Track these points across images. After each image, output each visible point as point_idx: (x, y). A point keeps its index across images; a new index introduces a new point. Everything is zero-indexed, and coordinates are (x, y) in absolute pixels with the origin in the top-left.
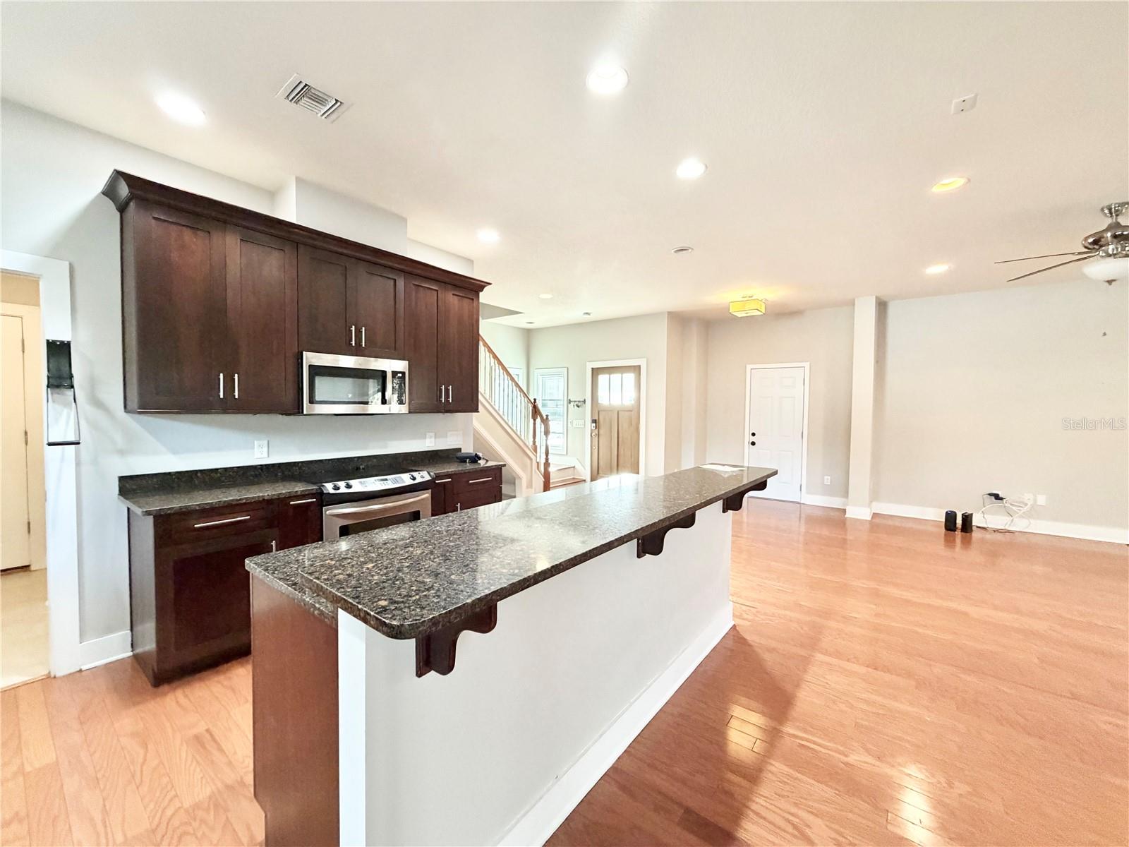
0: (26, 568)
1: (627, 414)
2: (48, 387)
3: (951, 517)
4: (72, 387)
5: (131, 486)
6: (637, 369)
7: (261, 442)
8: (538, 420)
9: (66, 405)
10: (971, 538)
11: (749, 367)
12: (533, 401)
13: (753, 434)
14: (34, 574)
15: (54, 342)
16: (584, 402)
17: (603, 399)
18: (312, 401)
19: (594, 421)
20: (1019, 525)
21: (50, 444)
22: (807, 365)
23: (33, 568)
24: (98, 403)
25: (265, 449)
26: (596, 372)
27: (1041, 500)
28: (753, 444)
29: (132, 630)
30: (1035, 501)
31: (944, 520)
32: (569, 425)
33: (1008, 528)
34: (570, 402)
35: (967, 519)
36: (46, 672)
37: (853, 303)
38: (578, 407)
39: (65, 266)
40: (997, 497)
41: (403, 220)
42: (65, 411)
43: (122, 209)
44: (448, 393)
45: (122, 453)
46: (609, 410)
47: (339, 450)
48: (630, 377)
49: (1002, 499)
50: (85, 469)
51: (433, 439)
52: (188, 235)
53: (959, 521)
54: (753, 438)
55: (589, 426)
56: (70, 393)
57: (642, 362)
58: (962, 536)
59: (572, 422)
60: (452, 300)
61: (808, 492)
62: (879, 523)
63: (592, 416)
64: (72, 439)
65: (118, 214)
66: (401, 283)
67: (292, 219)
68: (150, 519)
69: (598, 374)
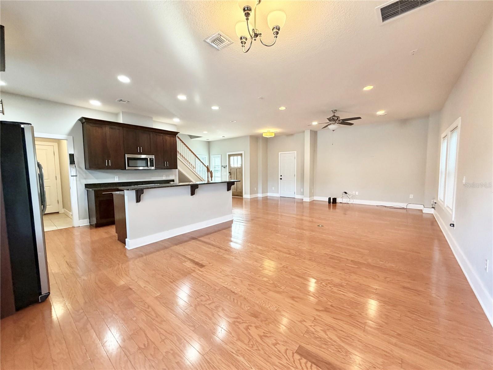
0: (58, 213)
1: (239, 169)
2: (70, 164)
3: (330, 199)
4: (74, 164)
5: (87, 186)
6: (241, 155)
7: (117, 177)
8: (209, 173)
9: (74, 168)
10: (336, 205)
11: (279, 153)
12: (207, 166)
13: (281, 176)
14: (60, 214)
15: (71, 154)
16: (226, 166)
17: (232, 166)
18: (128, 166)
19: (229, 173)
20: (351, 201)
21: (71, 176)
22: (296, 152)
23: (60, 213)
24: (80, 168)
25: (118, 179)
26: (230, 156)
27: (357, 193)
28: (281, 179)
29: (89, 219)
30: (355, 194)
31: (328, 201)
32: (222, 174)
33: (348, 202)
34: (222, 166)
35: (335, 200)
36: (72, 226)
37: (304, 132)
38: (225, 168)
39: (72, 137)
40: (346, 193)
41: (152, 118)
42: (73, 169)
43: (83, 123)
44: (167, 164)
45: (85, 179)
46: (234, 168)
47: (137, 179)
48: (239, 157)
49: (347, 193)
50: (78, 182)
51: (165, 177)
52: (97, 129)
53: (332, 201)
54: (281, 177)
55: (228, 174)
56: (74, 165)
57: (242, 152)
58: (333, 205)
59: (223, 173)
60: (168, 138)
61: (297, 194)
62: (312, 203)
63: (229, 171)
64: (75, 175)
65: (82, 124)
66: (152, 135)
67: (122, 122)
68: (93, 191)
69: (230, 157)
